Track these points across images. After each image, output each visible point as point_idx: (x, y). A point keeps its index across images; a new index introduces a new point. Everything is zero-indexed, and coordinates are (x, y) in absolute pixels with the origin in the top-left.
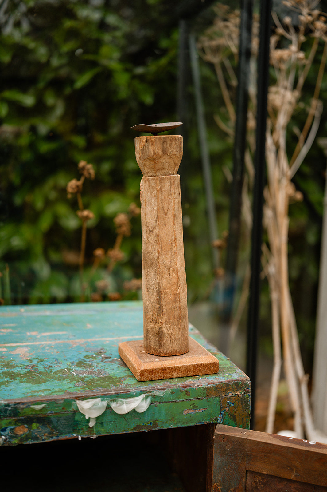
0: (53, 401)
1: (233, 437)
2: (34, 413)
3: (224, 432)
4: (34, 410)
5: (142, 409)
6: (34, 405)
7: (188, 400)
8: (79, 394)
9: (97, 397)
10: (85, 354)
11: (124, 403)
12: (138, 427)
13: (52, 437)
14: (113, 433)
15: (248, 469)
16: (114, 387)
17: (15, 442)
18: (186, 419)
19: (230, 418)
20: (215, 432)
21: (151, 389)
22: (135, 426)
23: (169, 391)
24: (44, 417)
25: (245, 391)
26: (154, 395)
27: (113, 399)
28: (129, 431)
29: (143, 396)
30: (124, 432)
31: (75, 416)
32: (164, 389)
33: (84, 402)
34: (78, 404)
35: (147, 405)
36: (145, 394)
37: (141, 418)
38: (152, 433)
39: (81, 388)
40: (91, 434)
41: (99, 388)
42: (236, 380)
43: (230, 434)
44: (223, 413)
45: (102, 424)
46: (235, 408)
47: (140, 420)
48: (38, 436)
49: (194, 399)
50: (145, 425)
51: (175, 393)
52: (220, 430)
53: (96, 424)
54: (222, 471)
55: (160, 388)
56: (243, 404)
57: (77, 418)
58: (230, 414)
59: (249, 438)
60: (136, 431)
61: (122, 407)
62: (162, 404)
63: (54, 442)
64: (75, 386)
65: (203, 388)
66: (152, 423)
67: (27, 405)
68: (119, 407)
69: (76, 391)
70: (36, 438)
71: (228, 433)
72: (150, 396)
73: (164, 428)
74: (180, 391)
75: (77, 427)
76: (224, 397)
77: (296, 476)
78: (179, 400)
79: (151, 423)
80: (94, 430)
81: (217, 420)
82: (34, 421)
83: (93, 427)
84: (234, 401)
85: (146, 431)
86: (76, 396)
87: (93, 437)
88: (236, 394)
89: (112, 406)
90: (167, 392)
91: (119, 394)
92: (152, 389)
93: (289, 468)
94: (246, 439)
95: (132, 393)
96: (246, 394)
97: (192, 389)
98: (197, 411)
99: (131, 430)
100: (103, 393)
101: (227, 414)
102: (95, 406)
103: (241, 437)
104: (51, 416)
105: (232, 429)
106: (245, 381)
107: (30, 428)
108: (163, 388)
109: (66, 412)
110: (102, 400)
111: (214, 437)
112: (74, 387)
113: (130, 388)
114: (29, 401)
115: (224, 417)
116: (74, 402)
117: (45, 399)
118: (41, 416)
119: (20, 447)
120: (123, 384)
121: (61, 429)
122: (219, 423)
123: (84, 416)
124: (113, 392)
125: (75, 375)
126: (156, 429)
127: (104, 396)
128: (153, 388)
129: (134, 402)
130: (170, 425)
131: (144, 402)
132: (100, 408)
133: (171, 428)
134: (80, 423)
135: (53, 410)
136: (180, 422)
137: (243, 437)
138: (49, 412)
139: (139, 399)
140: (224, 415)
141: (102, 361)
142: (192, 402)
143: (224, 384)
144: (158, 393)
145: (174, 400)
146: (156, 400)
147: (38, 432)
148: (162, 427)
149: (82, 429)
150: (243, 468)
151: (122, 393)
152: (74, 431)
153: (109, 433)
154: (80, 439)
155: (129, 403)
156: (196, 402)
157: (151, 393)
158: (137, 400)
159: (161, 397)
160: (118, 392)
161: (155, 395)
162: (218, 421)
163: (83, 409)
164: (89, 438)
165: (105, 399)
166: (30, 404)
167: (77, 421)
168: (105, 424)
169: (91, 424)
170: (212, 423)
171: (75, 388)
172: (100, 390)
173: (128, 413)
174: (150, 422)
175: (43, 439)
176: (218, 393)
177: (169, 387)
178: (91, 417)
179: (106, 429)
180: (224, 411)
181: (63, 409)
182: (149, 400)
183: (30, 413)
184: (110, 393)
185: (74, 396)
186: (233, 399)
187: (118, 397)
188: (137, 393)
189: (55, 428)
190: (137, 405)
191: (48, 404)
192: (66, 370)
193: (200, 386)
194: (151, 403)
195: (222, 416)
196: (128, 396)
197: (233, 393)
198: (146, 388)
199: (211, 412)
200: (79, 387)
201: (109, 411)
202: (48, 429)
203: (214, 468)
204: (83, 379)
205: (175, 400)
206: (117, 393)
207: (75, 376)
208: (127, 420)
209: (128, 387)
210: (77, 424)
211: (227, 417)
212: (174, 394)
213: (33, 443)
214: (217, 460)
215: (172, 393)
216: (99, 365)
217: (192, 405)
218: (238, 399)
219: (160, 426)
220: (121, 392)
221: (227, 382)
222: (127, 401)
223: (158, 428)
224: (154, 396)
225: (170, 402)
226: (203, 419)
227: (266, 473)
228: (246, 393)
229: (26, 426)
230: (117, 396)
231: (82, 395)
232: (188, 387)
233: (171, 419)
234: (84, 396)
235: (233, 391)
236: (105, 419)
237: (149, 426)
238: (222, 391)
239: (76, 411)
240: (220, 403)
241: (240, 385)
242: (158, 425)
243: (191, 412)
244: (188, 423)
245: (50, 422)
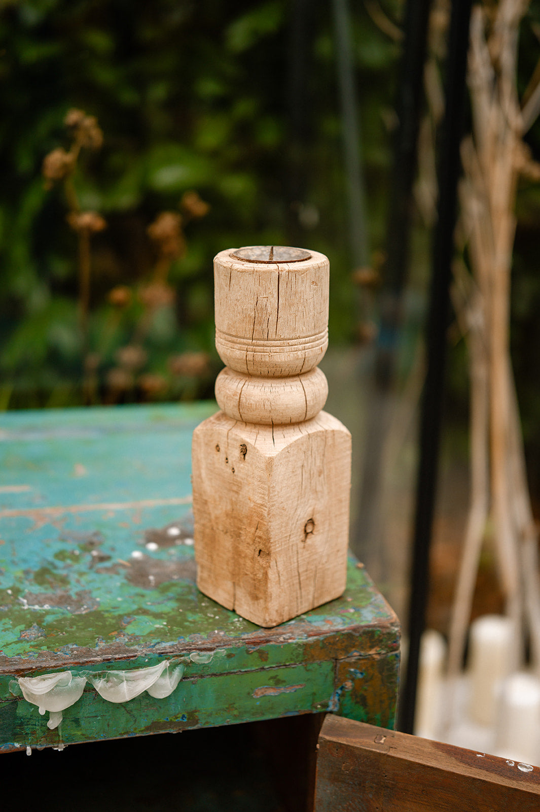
1: (357, 748)
3: (339, 735)
5: (163, 691)
7: (263, 669)
8: (25, 662)
9: (63, 670)
10: (57, 546)
11: (123, 681)
12: (155, 725)
14: (101, 738)
16: (102, 645)
18: (260, 706)
19: (355, 701)
20: (321, 735)
21: (182, 650)
22: (150, 724)
23: (222, 652)
25: (387, 646)
26: (189, 661)
27: (100, 672)
28: (136, 734)
29: (165, 664)
30: (125, 736)
31: (16, 709)
32: (211, 650)
33: (34, 680)
34: (22, 684)
35: (173, 683)
36: (170, 661)
37: (160, 707)
38: (187, 735)
39: (31, 646)
40: (53, 741)
41: (71, 647)
42: (369, 626)
43: (352, 742)
44: (339, 692)
45: (77, 721)
46: (367, 682)
47: (159, 711)
49: (277, 666)
50: (171, 722)
51: (234, 655)
52: (333, 730)
53: (63, 721)
55: (203, 647)
56: (384, 674)
57: (21, 711)
58: (354, 693)
59: (392, 753)
60: (152, 733)
61: (117, 688)
62: (207, 679)
64: (20, 641)
65: (296, 644)
66: (186, 716)
68: (112, 689)
69: (18, 654)
71: (348, 739)
72: (180, 663)
73: (212, 726)
74: (247, 652)
75: (23, 729)
76: (342, 661)
78: (243, 670)
79: (183, 716)
80: (60, 734)
81: (326, 705)
83: (57, 728)
84: (364, 668)
85: (174, 731)
86: (17, 667)
87: (57, 747)
88: (370, 655)
89: (97, 687)
90: (218, 656)
91: (111, 661)
92: (186, 650)
94: (385, 754)
95: (140, 659)
96: (390, 654)
97: (272, 646)
98: (282, 690)
99: (140, 731)
100: (76, 661)
101: (347, 694)
102: (59, 688)
103: (374, 750)
106: (388, 628)
108: (209, 646)
110: (74, 675)
111: (318, 746)
112: (16, 643)
113: (136, 647)
115: (341, 700)
116: (12, 681)
120: (124, 635)
122: (331, 712)
123: (36, 708)
124: (98, 659)
125: (26, 607)
126: (195, 727)
127: (79, 667)
128: (187, 648)
129: (144, 677)
130: (225, 719)
131: (168, 674)
132: (70, 692)
133: (227, 724)
134: (28, 722)
136: (245, 712)
137: (378, 751)
139: (156, 671)
140: (343, 695)
141: (91, 567)
143: (343, 634)
144: (198, 657)
145: (232, 671)
146: (194, 672)
148: (207, 723)
149: (33, 733)
151: (119, 659)
152: (16, 737)
153: (93, 738)
154: (29, 752)
155: (134, 680)
156: (282, 673)
157: (182, 658)
158: (152, 673)
159: (204, 665)
160: (110, 656)
161: (191, 661)
162: (330, 709)
163: (33, 694)
164: (49, 750)
165: (80, 672)
167: (21, 718)
168: (82, 722)
169: (52, 724)
170: (314, 712)
171: (19, 646)
172: (72, 651)
173: (133, 700)
174: (180, 715)
176: (330, 652)
177: (222, 644)
178: (51, 710)
179: (86, 730)
180: (341, 689)
182: (177, 673)
184: (92, 659)
185: (13, 668)
186: (361, 664)
187: (109, 668)
188: (151, 659)
190: (152, 684)
192: (10, 592)
193: (290, 641)
194: (184, 678)
195: (336, 698)
196: (132, 665)
197: (362, 653)
198: (173, 646)
199: (314, 691)
200: (28, 642)
201: (90, 695)
204: (38, 618)
205: (235, 671)
206: (108, 660)
207: (27, 610)
208: (131, 711)
209: (132, 645)
210: (22, 723)
211: (348, 701)
212: (233, 659)
215: (229, 656)
216: (84, 579)
217: (272, 678)
218: (373, 665)
219: (204, 722)
220: (117, 656)
221: (350, 631)
222: (129, 677)
223: (198, 727)
224: (187, 664)
225: (224, 674)
226: (297, 706)
228: (391, 651)
231: (30, 665)
232: (265, 643)
233: (227, 708)
234: (34, 667)
235: (363, 649)
236: (83, 713)
237: (179, 722)
238: (338, 650)
239: (18, 699)
240: (332, 674)
241: (376, 637)
242: (199, 720)
243: (271, 692)
244: (263, 714)
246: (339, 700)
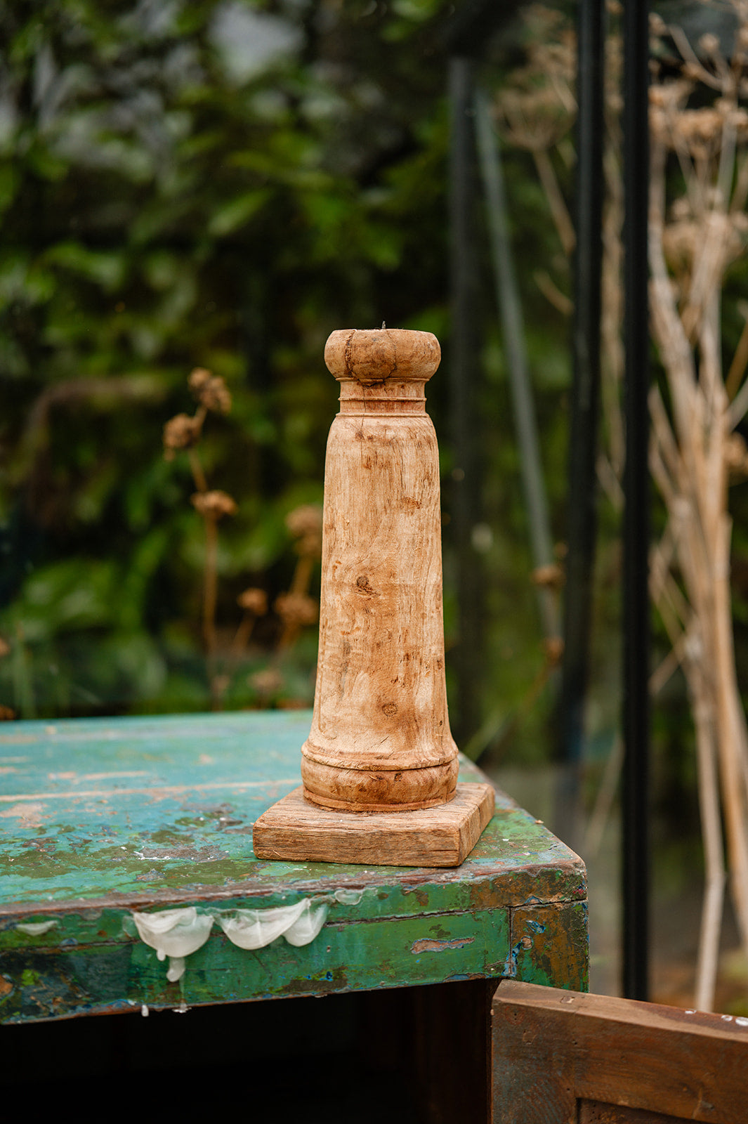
0: (73, 912)
1: (539, 1009)
2: (26, 943)
3: (515, 997)
4: (24, 935)
5: (303, 935)
6: (25, 922)
7: (422, 915)
8: (140, 897)
9: (186, 906)
10: (181, 815)
11: (256, 921)
12: (295, 984)
13: (73, 1008)
14: (231, 999)
15: (580, 1095)
16: (233, 883)
18: (421, 965)
19: (536, 964)
20: (495, 997)
21: (326, 887)
22: (288, 983)
23: (373, 891)
24: (54, 955)
25: (570, 893)
26: (334, 901)
27: (229, 910)
28: (272, 995)
29: (305, 903)
30: (259, 998)
31: (130, 954)
32: (359, 887)
33: (152, 916)
34: (139, 922)
35: (315, 927)
36: (311, 899)
37: (301, 961)
38: (333, 1000)
39: (149, 885)
40: (174, 1000)
41: (195, 885)
42: (548, 866)
43: (533, 1003)
44: (517, 951)
45: (201, 974)
46: (549, 939)
47: (298, 966)
48: (38, 1003)
49: (439, 913)
50: (314, 981)
51: (387, 896)
52: (508, 992)
53: (186, 973)
54: (515, 1102)
55: (350, 883)
56: (569, 929)
57: (136, 957)
58: (535, 954)
59: (581, 1012)
60: (291, 996)
61: (249, 930)
62: (355, 926)
63: (78, 1019)
64: (135, 881)
65: (460, 884)
66: (332, 973)
67: (8, 923)
68: (243, 932)
69: (134, 891)
70: (35, 1010)
71: (528, 1000)
72: (323, 903)
73: (363, 989)
74: (403, 891)
75: (138, 982)
76: (517, 909)
77: (704, 1110)
78: (399, 916)
79: (328, 974)
80: (182, 990)
81: (500, 968)
82: (28, 964)
83: (177, 983)
84: (545, 920)
85: (317, 994)
86: (133, 901)
87: (179, 1008)
88: (550, 903)
89: (226, 928)
90: (368, 895)
91: (243, 896)
92: (330, 886)
93: (685, 1090)
94: (572, 1014)
95: (277, 896)
96: (575, 903)
97: (431, 886)
98: (447, 945)
99: (277, 992)
100: (202, 895)
101: (527, 954)
102: (181, 928)
103: (559, 1009)
104: (70, 951)
105: (540, 991)
106: (570, 868)
107: (16, 982)
108: (357, 883)
109: (107, 942)
110: (199, 913)
111: (492, 1012)
112: (131, 883)
113: (272, 884)
114: (12, 912)
115: (519, 962)
116: (127, 917)
117: (54, 908)
118: (44, 951)
120: (257, 876)
121: (97, 987)
122: (508, 978)
123: (154, 951)
124: (227, 894)
125: (143, 858)
126: (342, 991)
127: (204, 904)
128: (331, 884)
129: (281, 918)
130: (378, 981)
131: (309, 915)
132: (193, 934)
133: (381, 988)
134: (144, 972)
135: (73, 936)
136: (404, 972)
137: (565, 1010)
138: (64, 942)
139: (294, 911)
140: (520, 956)
141: (219, 829)
142: (433, 922)
143: (517, 874)
144: (344, 896)
145: (386, 916)
146: (341, 915)
147: (39, 992)
148: (357, 984)
149: (151, 988)
150: (568, 1092)
151: (252, 894)
152: (130, 991)
153: (221, 998)
154: (145, 1012)
155: (270, 921)
156: (446, 923)
157: (325, 897)
158: (290, 914)
159: (354, 907)
160: (240, 892)
161: (337, 901)
162: (505, 973)
163: (151, 934)
164: (169, 1012)
165: (206, 910)
166: (15, 921)
167: (136, 966)
168: (208, 976)
169: (174, 974)
170: (488, 977)
171: (134, 885)
172: (197, 888)
173: (268, 947)
174: (325, 973)
175: (52, 1011)
176: (502, 897)
177: (372, 882)
178: (171, 954)
179: (213, 987)
180: (519, 947)
181: (100, 934)
182: (321, 913)
183: (16, 943)
184: (219, 894)
185: (127, 902)
186: (541, 914)
187: (241, 905)
188: (289, 896)
189: (81, 984)
190: (289, 927)
191: (60, 920)
192: (124, 848)
193: (453, 880)
194: (328, 924)
195: (513, 960)
196: (268, 904)
197: (542, 900)
198: (315, 883)
199: (485, 948)
200: (145, 882)
201: (218, 941)
202: (64, 986)
203: (494, 1096)
204: (159, 867)
205: (389, 916)
206: (239, 895)
207: (143, 860)
208: (267, 965)
209: (267, 882)
210: (138, 973)
211: (527, 963)
212: (386, 900)
213: (25, 1021)
214: (502, 1073)
215: (381, 897)
216: (209, 839)
217: (433, 928)
218: (555, 916)
219: (353, 982)
220: (249, 892)
221: (526, 871)
222: (263, 917)
223: (346, 990)
224: (333, 905)
225: (377, 919)
226: (465, 968)
227: (626, 1103)
228: (577, 900)
229: (6, 976)
230: (239, 902)
231: (146, 900)
232: (423, 882)
233: (380, 966)
234: (152, 901)
235: (542, 895)
236: (210, 963)
237: (324, 983)
238: (511, 895)
239: (134, 941)
240: (507, 926)
241: (557, 880)
242: (347, 980)
243: (433, 947)
244: (425, 976)
245: (68, 968)
246: (516, 961)
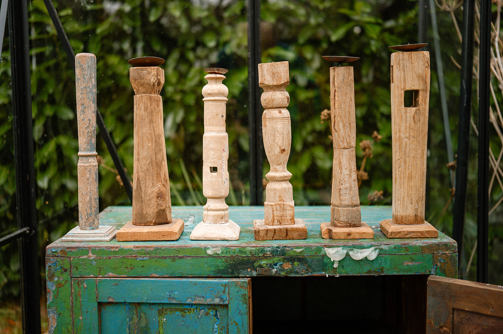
0: (308, 247)
1: (442, 282)
2: (295, 254)
3: (435, 279)
4: (295, 252)
5: (372, 257)
6: (296, 248)
7: (407, 254)
9: (339, 247)
11: (359, 252)
12: (369, 271)
13: (308, 273)
14: (351, 274)
15: (454, 307)
16: (352, 242)
17: (283, 274)
18: (406, 269)
19: (441, 271)
20: (428, 278)
21: (379, 244)
22: (367, 271)
23: (393, 246)
24: (303, 258)
25: (452, 251)
26: (381, 248)
27: (351, 249)
28: (363, 274)
29: (373, 248)
30: (359, 275)
32: (388, 245)
33: (330, 249)
34: (326, 250)
35: (375, 255)
36: (375, 247)
37: (371, 265)
40: (335, 273)
42: (445, 243)
43: (440, 280)
44: (435, 267)
45: (343, 266)
46: (445, 264)
48: (298, 271)
49: (412, 254)
50: (375, 271)
51: (397, 248)
52: (432, 278)
53: (339, 266)
54: (434, 309)
55: (386, 244)
56: (451, 262)
57: (325, 260)
58: (441, 268)
59: (454, 283)
60: (368, 275)
61: (356, 255)
62: (387, 256)
63: (309, 277)
65: (418, 246)
67: (291, 248)
68: (355, 255)
70: (297, 273)
71: (438, 280)
73: (389, 274)
74: (401, 247)
75: (325, 267)
76: (435, 254)
77: (492, 312)
78: (400, 254)
79: (379, 269)
80: (337, 271)
81: (430, 272)
82: (296, 260)
83: (336, 268)
85: (376, 275)
86: (325, 245)
87: (336, 276)
88: (446, 253)
89: (350, 254)
90: (391, 247)
93: (486, 306)
94: (452, 283)
95: (364, 246)
96: (454, 254)
97: (410, 246)
98: (414, 264)
100: (344, 244)
101: (438, 268)
102: (338, 253)
104: (307, 257)
105: (443, 278)
106: (452, 243)
107: (293, 265)
108: (388, 243)
109: (317, 255)
110: (343, 249)
111: (427, 283)
114: (292, 245)
116: (323, 249)
117: (303, 245)
118: (300, 257)
119: (286, 278)
121: (314, 268)
122: (432, 275)
123: (330, 259)
124: (351, 244)
126: (383, 274)
127: (344, 246)
129: (366, 252)
130: (393, 273)
131: (374, 252)
132: (341, 255)
133: (394, 274)
134: (327, 265)
135: (308, 253)
136: (401, 270)
137: (449, 282)
138: (306, 255)
139: (370, 250)
142: (410, 256)
143: (435, 244)
144: (384, 247)
145: (396, 254)
146: (383, 252)
147: (299, 268)
148: (387, 273)
149: (329, 269)
150: (450, 306)
152: (323, 270)
153: (348, 274)
154: (327, 276)
155: (363, 252)
156: (414, 257)
157: (379, 247)
158: (368, 251)
159: (387, 250)
162: (432, 273)
163: (329, 254)
164: (333, 277)
165: (345, 248)
166: (293, 248)
167: (325, 263)
168: (345, 267)
169: (336, 266)
170: (426, 274)
171: (324, 242)
173: (362, 260)
174: (378, 269)
175: (302, 273)
176: (431, 251)
177: (392, 244)
178: (335, 260)
179: (346, 270)
180: (436, 266)
181: (315, 253)
182: (377, 251)
183: (293, 254)
184: (348, 245)
185: (323, 245)
186: (443, 257)
187: (354, 248)
188: (368, 246)
189: (309, 267)
190: (368, 254)
191: (305, 248)
192: (318, 234)
193: (416, 245)
194: (379, 255)
195: (434, 269)
196: (362, 248)
197: (443, 252)
198: (376, 243)
199: (426, 265)
201: (348, 257)
202: (305, 267)
203: (428, 307)
206: (354, 245)
209: (362, 242)
210: (325, 265)
211: (438, 271)
213: (295, 276)
214: (430, 301)
215: (395, 248)
217: (410, 258)
218: (447, 257)
220: (357, 244)
221: (438, 244)
222: (361, 251)
224: (381, 249)
225: (393, 254)
226: (419, 271)
227: (468, 310)
228: (454, 253)
229: (290, 263)
230: (354, 247)
231: (328, 245)
232: (407, 245)
233: (394, 268)
234: (330, 245)
235: (443, 251)
236: (345, 263)
237: (378, 272)
238: (434, 250)
239: (325, 256)
240: (432, 259)
241: (448, 247)
242: (384, 271)
243: (410, 264)
244: (407, 272)
245: (306, 262)
246: (435, 270)
